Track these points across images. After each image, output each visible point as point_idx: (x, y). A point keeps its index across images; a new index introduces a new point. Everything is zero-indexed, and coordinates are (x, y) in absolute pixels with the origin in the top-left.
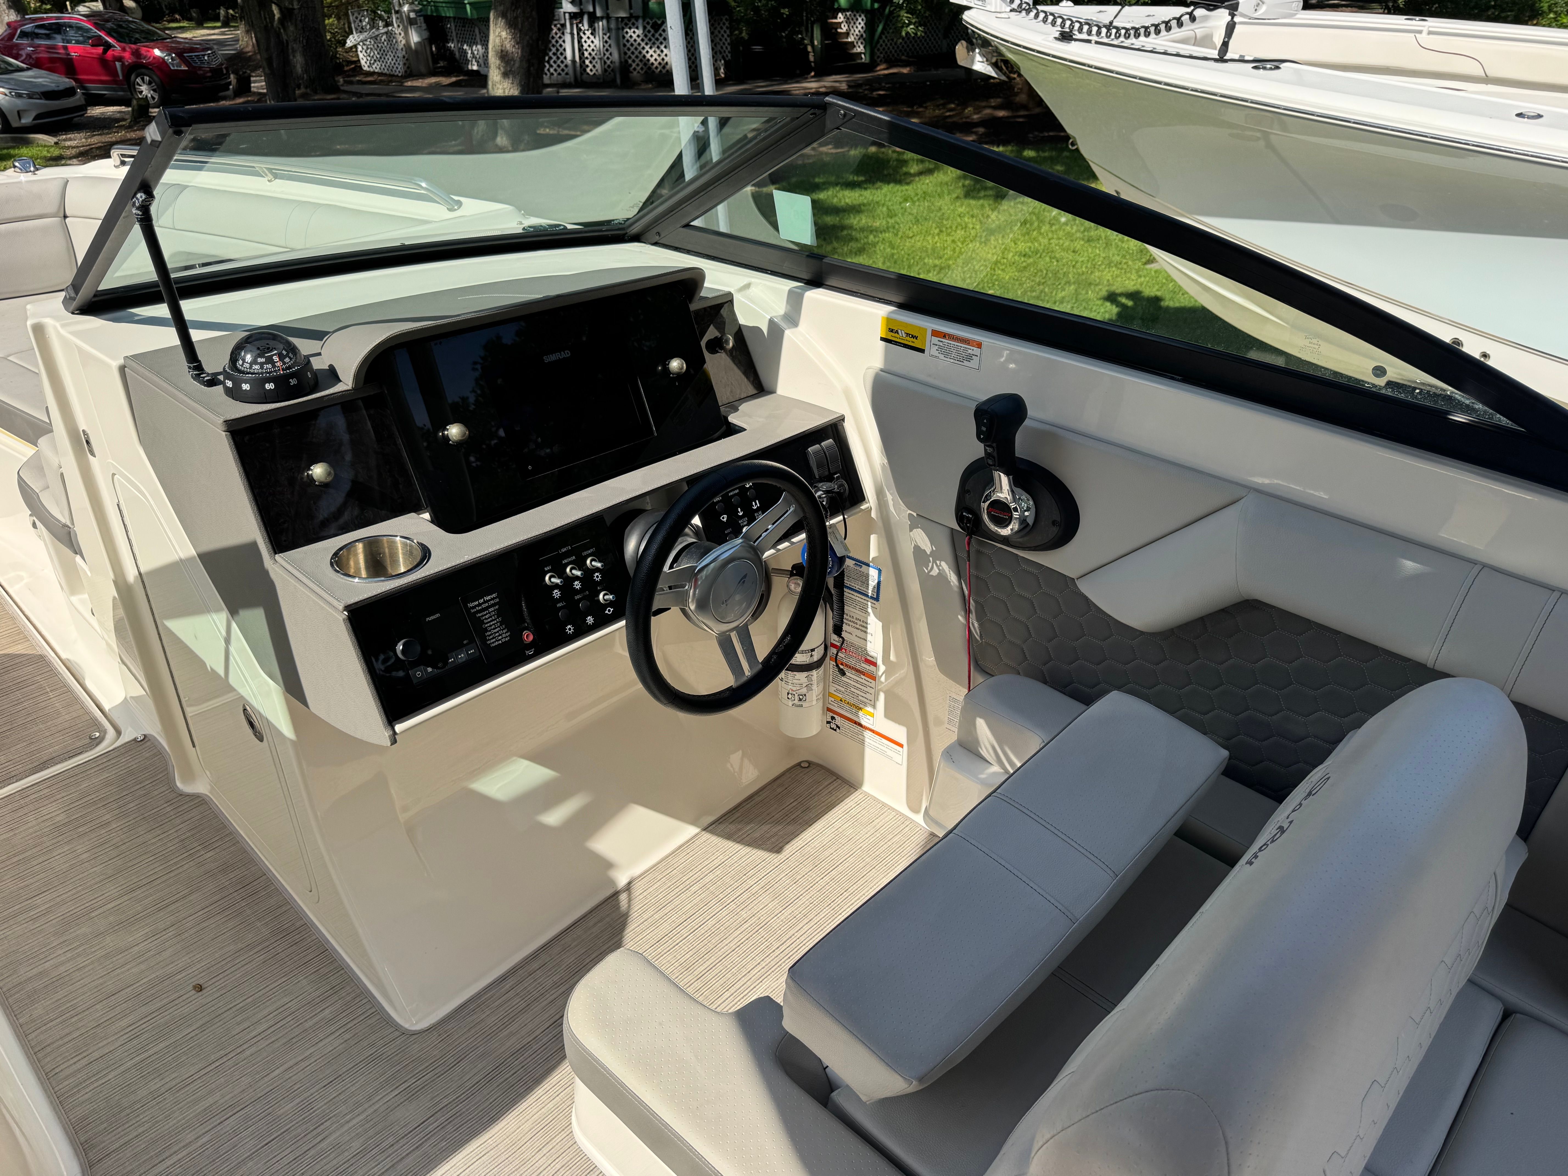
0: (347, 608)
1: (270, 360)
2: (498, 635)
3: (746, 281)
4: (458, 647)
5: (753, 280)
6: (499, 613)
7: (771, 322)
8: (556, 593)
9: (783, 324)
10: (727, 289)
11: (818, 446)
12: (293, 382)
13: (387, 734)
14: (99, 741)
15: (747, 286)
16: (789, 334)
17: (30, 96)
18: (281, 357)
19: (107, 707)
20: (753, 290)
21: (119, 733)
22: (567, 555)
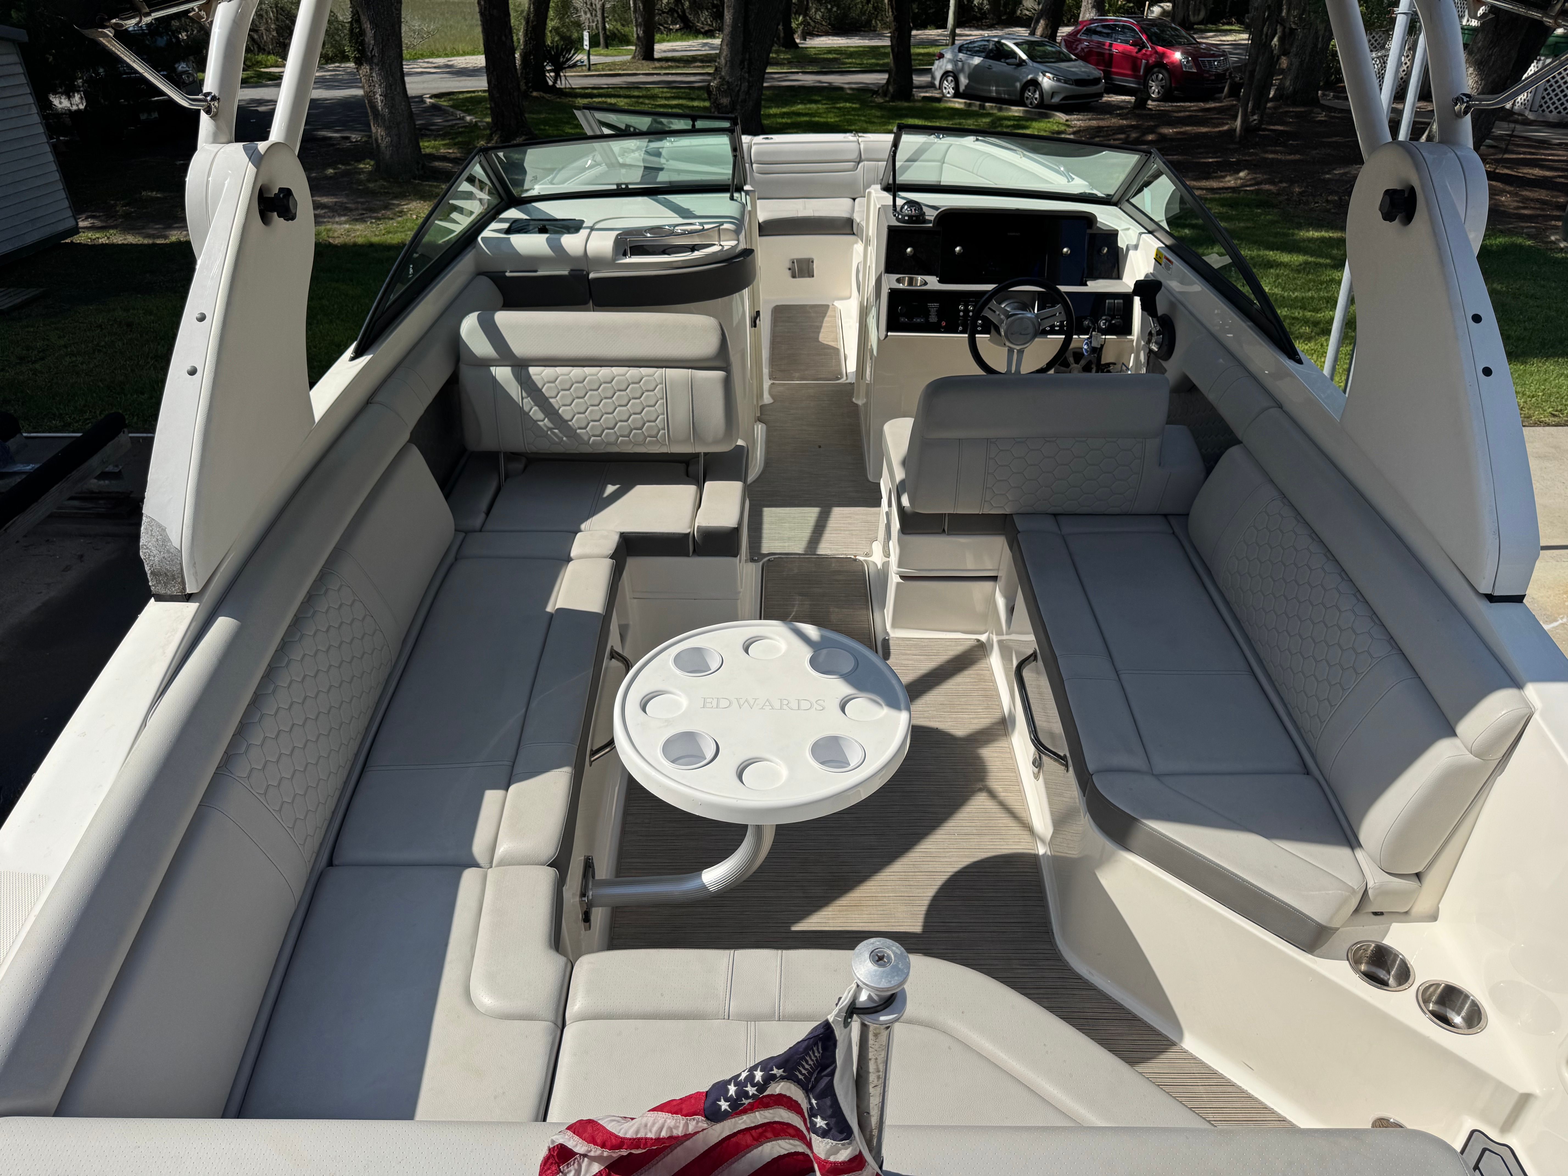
0: (890, 289)
1: (911, 210)
2: (933, 319)
3: (1128, 226)
4: (919, 317)
5: (1131, 227)
6: (937, 311)
7: (1127, 246)
8: (961, 314)
9: (1130, 248)
10: (1116, 228)
11: (1113, 301)
12: (914, 218)
13: (885, 333)
14: (839, 379)
15: (1128, 229)
16: (1131, 253)
17: (1065, 82)
18: (915, 210)
19: (848, 371)
20: (1130, 231)
21: (847, 379)
22: (972, 302)
